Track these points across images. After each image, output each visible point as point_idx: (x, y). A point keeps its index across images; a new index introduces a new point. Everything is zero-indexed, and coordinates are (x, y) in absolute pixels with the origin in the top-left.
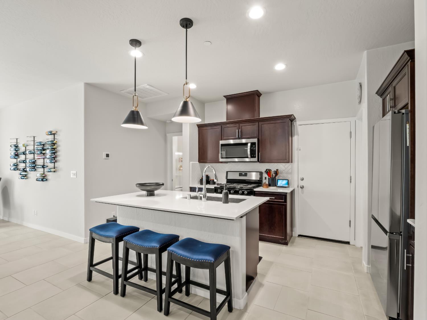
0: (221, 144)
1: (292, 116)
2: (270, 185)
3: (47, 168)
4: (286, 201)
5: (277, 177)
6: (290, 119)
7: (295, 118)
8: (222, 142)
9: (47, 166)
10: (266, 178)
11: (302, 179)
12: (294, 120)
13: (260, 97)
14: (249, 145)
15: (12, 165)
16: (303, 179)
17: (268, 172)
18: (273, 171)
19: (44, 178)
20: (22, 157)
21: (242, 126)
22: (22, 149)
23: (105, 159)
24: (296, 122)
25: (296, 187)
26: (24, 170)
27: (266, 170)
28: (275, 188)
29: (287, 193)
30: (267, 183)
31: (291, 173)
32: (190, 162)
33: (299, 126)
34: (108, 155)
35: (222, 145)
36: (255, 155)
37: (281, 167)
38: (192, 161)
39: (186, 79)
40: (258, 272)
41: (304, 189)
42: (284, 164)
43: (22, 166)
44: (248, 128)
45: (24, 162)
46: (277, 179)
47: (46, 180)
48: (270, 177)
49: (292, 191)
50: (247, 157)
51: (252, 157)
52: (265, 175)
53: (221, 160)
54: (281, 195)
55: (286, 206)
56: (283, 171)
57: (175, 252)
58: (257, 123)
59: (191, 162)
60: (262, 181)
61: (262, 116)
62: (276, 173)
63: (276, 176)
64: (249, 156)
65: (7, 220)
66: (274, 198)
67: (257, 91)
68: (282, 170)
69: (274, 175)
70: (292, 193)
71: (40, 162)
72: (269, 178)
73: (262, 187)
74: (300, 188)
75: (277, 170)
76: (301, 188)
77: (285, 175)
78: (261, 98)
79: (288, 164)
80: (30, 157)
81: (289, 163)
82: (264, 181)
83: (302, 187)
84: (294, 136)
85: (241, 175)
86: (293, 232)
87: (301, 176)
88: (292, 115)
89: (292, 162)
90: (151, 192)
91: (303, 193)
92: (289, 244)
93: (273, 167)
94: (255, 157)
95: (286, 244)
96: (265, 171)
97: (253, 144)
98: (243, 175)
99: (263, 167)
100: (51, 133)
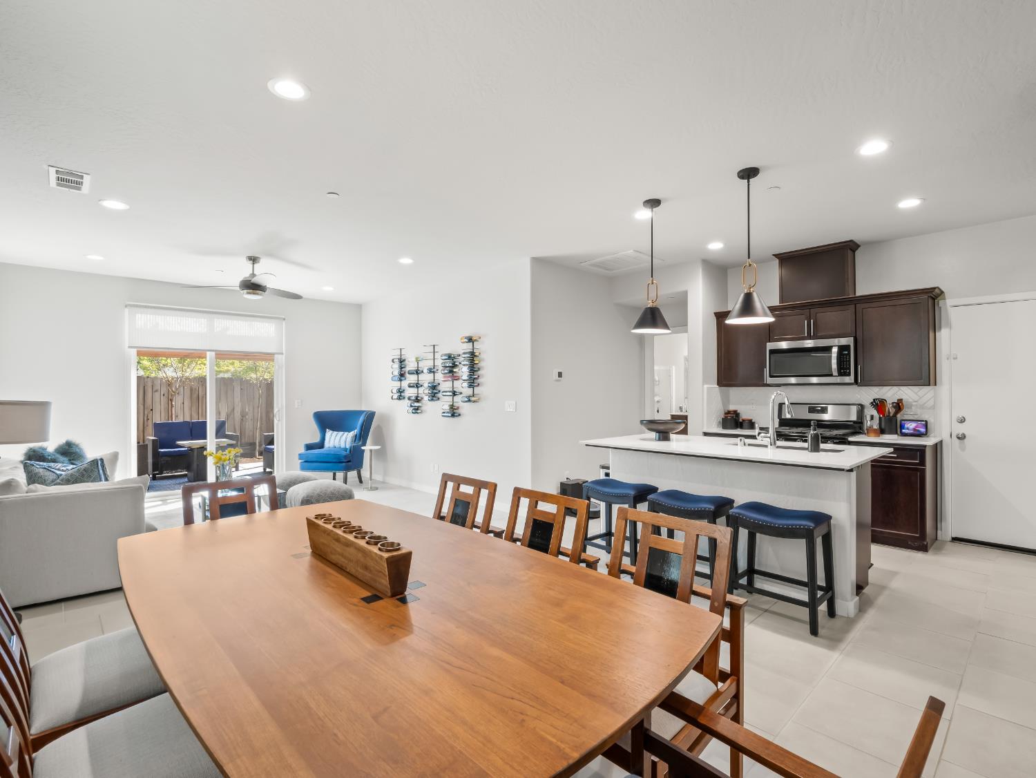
0: (770, 350)
1: (937, 290)
2: (882, 431)
3: (462, 395)
4: (923, 462)
5: (899, 416)
6: (932, 296)
7: (942, 292)
8: (770, 346)
9: (461, 393)
10: (872, 417)
11: (962, 421)
12: (939, 295)
13: (856, 253)
14: (835, 350)
15: (395, 391)
16: (964, 421)
17: (879, 405)
18: (889, 401)
19: (454, 412)
20: (412, 379)
21: (816, 313)
22: (411, 366)
23: (557, 381)
24: (945, 299)
25: (945, 436)
26: (417, 400)
27: (874, 400)
28: (895, 436)
29: (925, 446)
30: (876, 427)
31: (933, 407)
32: (703, 385)
33: (951, 308)
34: (560, 375)
35: (772, 352)
36: (848, 371)
37: (907, 393)
38: (707, 383)
40: (869, 581)
41: (966, 440)
42: (916, 389)
43: (411, 392)
44: (830, 316)
45: (417, 386)
46: (899, 419)
47: (459, 415)
48: (884, 415)
49: (936, 444)
50: (831, 375)
51: (840, 374)
52: (871, 411)
53: (769, 380)
54: (911, 450)
55: (923, 472)
56: (914, 403)
57: (744, 515)
58: (853, 306)
59: (706, 386)
60: (862, 423)
61: (860, 292)
62: (899, 406)
63: (896, 413)
64: (835, 373)
65: (381, 480)
66: (895, 455)
67: (851, 241)
68: (911, 400)
69: (892, 411)
70: (937, 448)
71: (445, 386)
72: (880, 418)
73: (864, 435)
74: (958, 440)
75: (898, 400)
76: (959, 438)
77: (919, 411)
78: (858, 253)
79: (926, 389)
80: (426, 378)
81: (929, 385)
82: (868, 423)
83: (962, 438)
84: (940, 328)
85: (812, 410)
86: (939, 532)
87: (958, 414)
88: (935, 288)
89: (936, 385)
90: (665, 435)
91: (963, 449)
92: (930, 552)
93: (890, 394)
94: (849, 375)
95: (924, 549)
96: (872, 403)
97: (842, 349)
98: (818, 412)
99: (867, 395)
100: (470, 340)
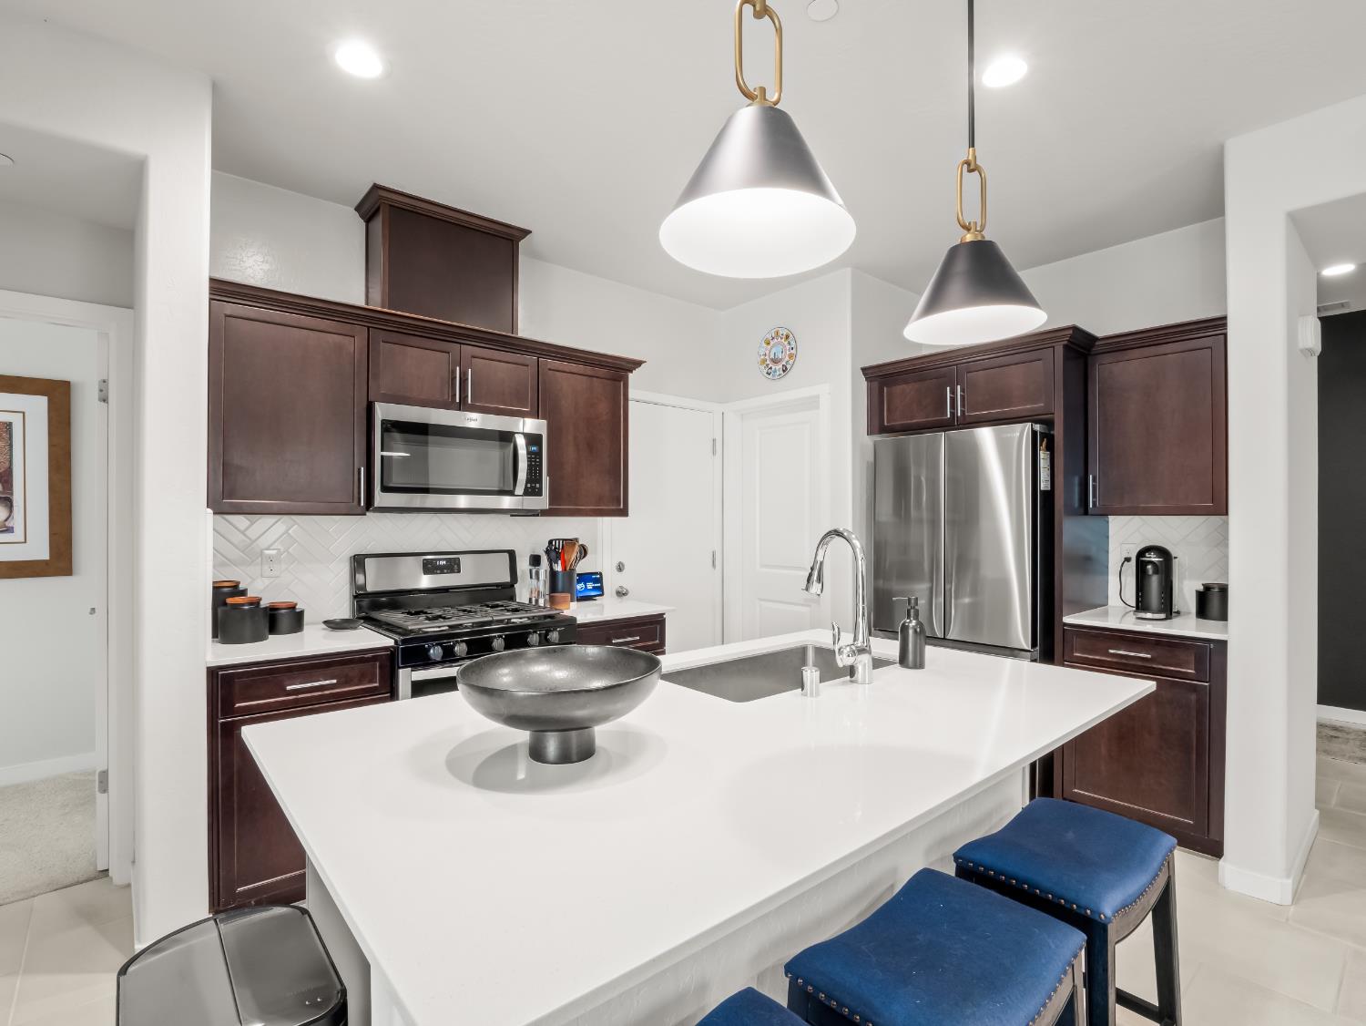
0: (384, 422)
4: (662, 642)
8: (391, 411)
14: (522, 441)
21: (472, 356)
29: (663, 614)
35: (392, 426)
36: (537, 486)
39: (972, 144)
41: (627, 596)
44: (499, 372)
50: (509, 493)
51: (525, 492)
53: (381, 499)
54: (652, 623)
58: (534, 360)
60: (513, 586)
64: (518, 488)
74: (617, 596)
76: (619, 594)
83: (624, 594)
85: (429, 568)
94: (539, 493)
97: (531, 441)
98: (441, 570)
